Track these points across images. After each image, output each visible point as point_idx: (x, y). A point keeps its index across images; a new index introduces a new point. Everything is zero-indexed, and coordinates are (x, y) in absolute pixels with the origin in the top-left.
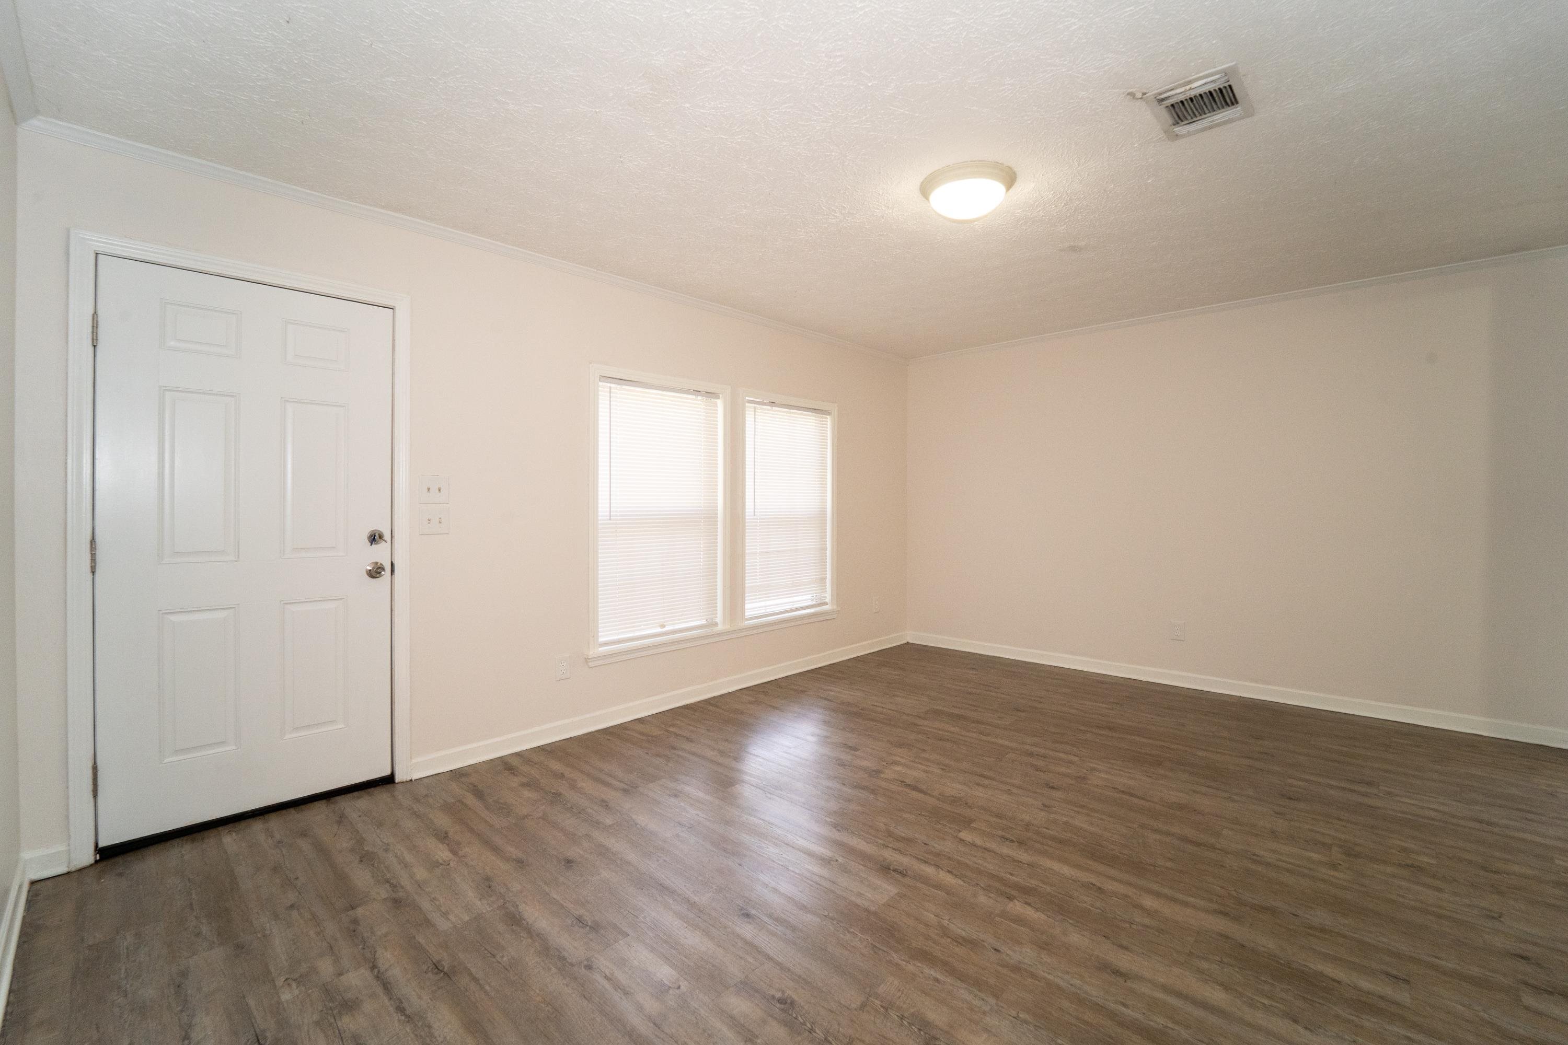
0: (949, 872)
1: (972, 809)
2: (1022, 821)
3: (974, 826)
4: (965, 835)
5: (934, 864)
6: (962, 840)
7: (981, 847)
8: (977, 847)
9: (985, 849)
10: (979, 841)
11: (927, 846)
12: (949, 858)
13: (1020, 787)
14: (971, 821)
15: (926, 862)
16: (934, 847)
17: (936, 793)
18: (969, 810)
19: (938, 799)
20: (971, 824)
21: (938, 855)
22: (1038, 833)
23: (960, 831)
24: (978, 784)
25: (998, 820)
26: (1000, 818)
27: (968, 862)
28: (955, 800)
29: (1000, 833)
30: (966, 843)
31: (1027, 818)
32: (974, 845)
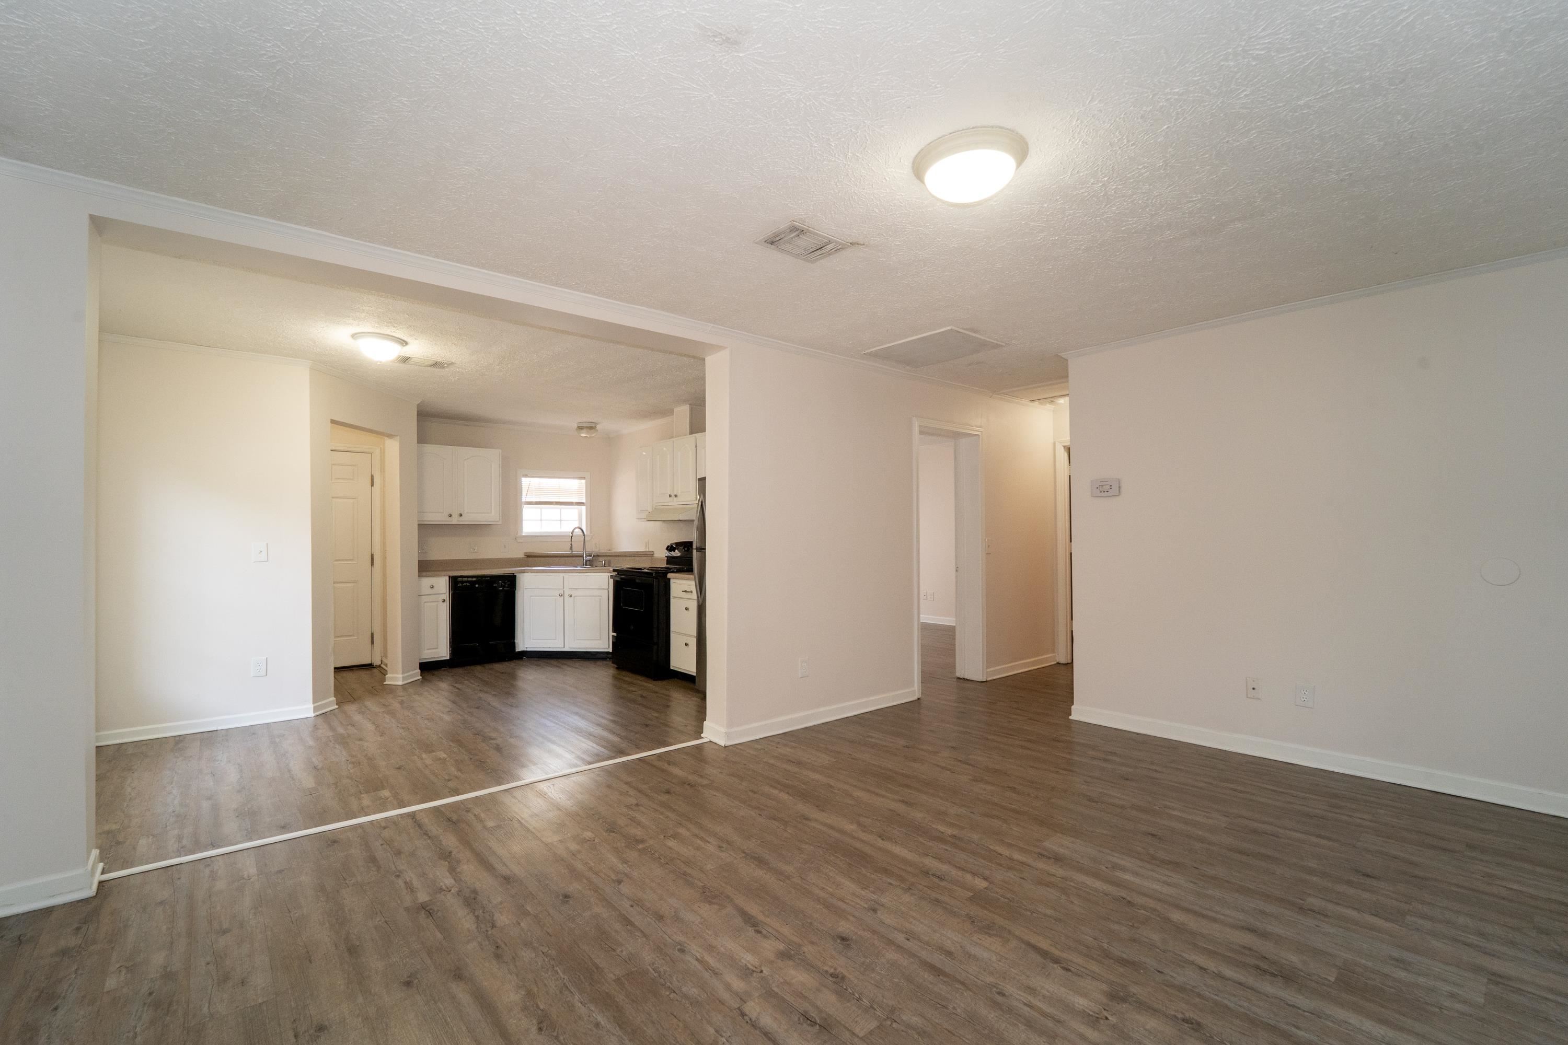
0: (1001, 855)
1: (968, 914)
2: (912, 894)
3: (969, 893)
4: (981, 884)
5: (1014, 860)
6: (985, 879)
7: (967, 871)
8: (971, 872)
9: (963, 870)
10: (968, 877)
11: (1022, 877)
12: (1000, 865)
13: (890, 942)
14: (971, 899)
15: (1022, 863)
16: (1015, 875)
17: (1014, 943)
18: (972, 913)
19: (1009, 932)
20: (973, 895)
21: (1010, 868)
22: (902, 879)
23: (986, 888)
24: (949, 954)
25: (941, 898)
26: (937, 900)
27: (983, 861)
28: (988, 929)
29: (943, 884)
30: (982, 876)
31: (906, 898)
32: (974, 874)
